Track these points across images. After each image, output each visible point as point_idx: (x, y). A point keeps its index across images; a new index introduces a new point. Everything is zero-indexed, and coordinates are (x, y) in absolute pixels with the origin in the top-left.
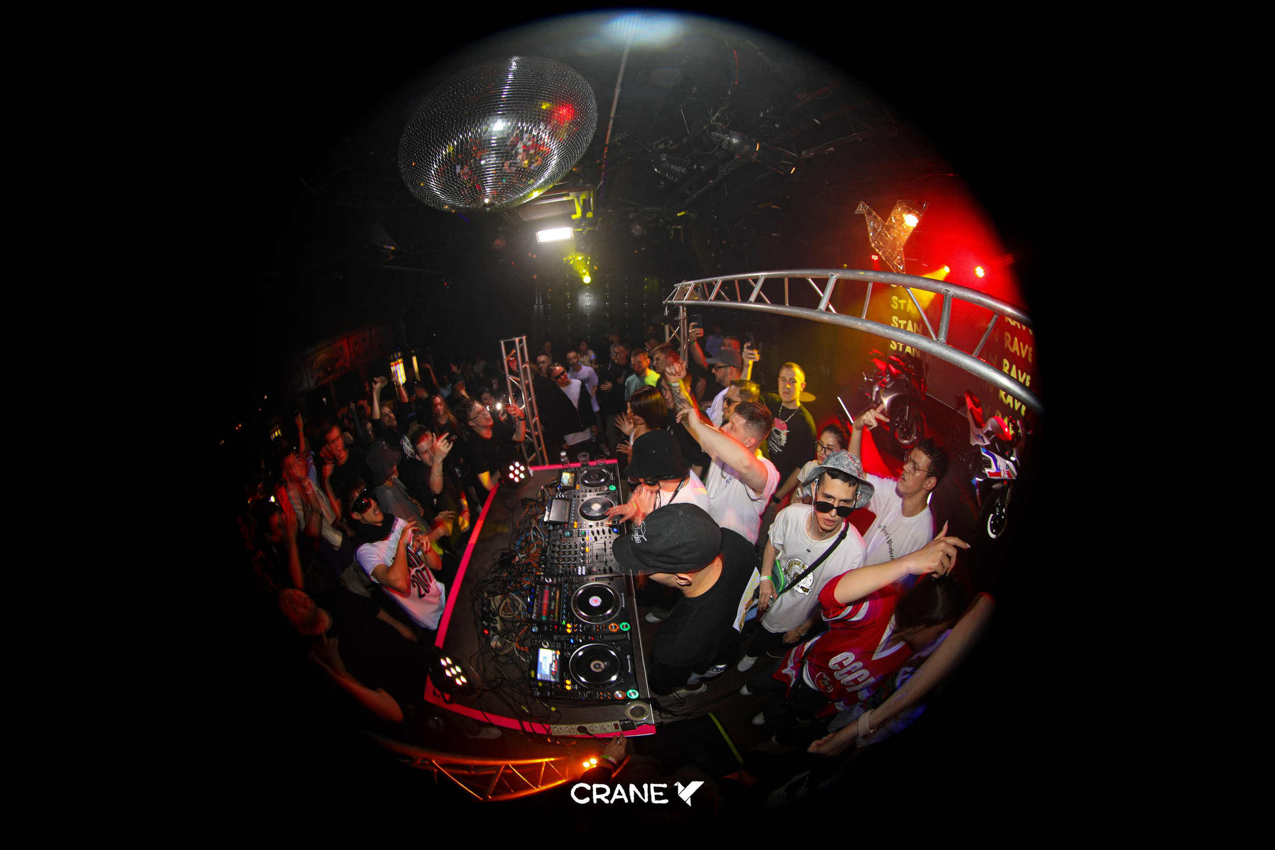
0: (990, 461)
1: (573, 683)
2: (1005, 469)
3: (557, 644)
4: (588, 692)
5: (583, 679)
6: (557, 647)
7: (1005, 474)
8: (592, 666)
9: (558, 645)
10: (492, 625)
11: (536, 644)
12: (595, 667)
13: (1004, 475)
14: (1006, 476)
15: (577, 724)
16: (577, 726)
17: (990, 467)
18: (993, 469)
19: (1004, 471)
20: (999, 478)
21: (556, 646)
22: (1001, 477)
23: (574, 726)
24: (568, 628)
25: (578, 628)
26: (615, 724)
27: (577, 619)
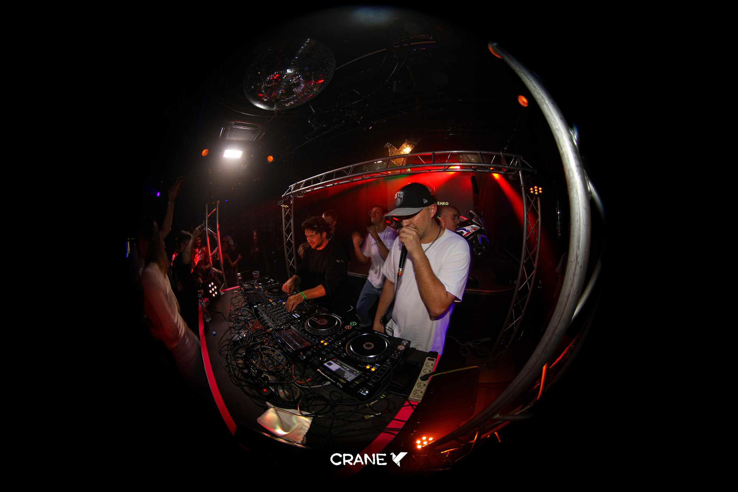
1: (372, 364)
2: (471, 229)
4: (388, 361)
8: (366, 348)
11: (318, 363)
12: (366, 346)
16: (420, 380)
21: (331, 357)
24: (323, 343)
25: (329, 339)
26: (428, 360)
27: (323, 336)
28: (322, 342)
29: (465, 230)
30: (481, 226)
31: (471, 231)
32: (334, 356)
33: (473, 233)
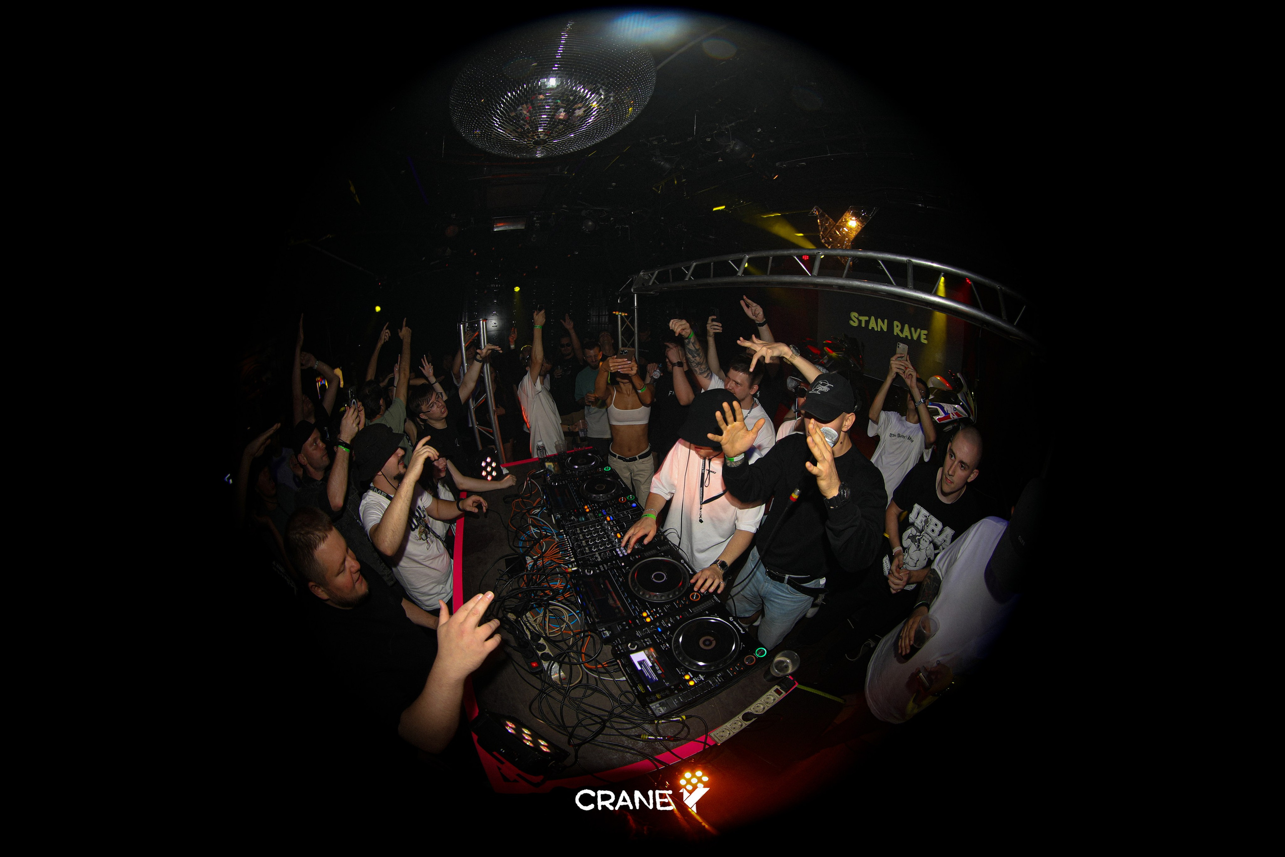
0: (937, 410)
1: (695, 674)
2: (953, 411)
3: (646, 640)
4: (718, 675)
5: (701, 664)
6: (648, 643)
7: (954, 415)
8: (702, 646)
9: (648, 641)
10: (540, 653)
11: (622, 651)
12: (704, 643)
13: (953, 417)
14: (956, 417)
15: (739, 713)
16: (740, 716)
17: (938, 414)
18: (942, 415)
19: (952, 413)
20: (949, 420)
21: (646, 644)
22: (951, 419)
23: (736, 718)
24: (645, 618)
25: (657, 612)
26: (775, 691)
27: (650, 603)
28: (645, 614)
29: (942, 408)
30: (970, 412)
31: (951, 415)
32: (651, 643)
33: (954, 421)
